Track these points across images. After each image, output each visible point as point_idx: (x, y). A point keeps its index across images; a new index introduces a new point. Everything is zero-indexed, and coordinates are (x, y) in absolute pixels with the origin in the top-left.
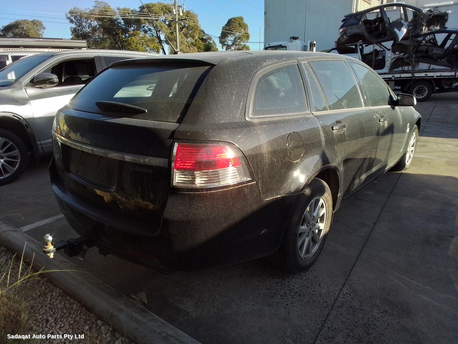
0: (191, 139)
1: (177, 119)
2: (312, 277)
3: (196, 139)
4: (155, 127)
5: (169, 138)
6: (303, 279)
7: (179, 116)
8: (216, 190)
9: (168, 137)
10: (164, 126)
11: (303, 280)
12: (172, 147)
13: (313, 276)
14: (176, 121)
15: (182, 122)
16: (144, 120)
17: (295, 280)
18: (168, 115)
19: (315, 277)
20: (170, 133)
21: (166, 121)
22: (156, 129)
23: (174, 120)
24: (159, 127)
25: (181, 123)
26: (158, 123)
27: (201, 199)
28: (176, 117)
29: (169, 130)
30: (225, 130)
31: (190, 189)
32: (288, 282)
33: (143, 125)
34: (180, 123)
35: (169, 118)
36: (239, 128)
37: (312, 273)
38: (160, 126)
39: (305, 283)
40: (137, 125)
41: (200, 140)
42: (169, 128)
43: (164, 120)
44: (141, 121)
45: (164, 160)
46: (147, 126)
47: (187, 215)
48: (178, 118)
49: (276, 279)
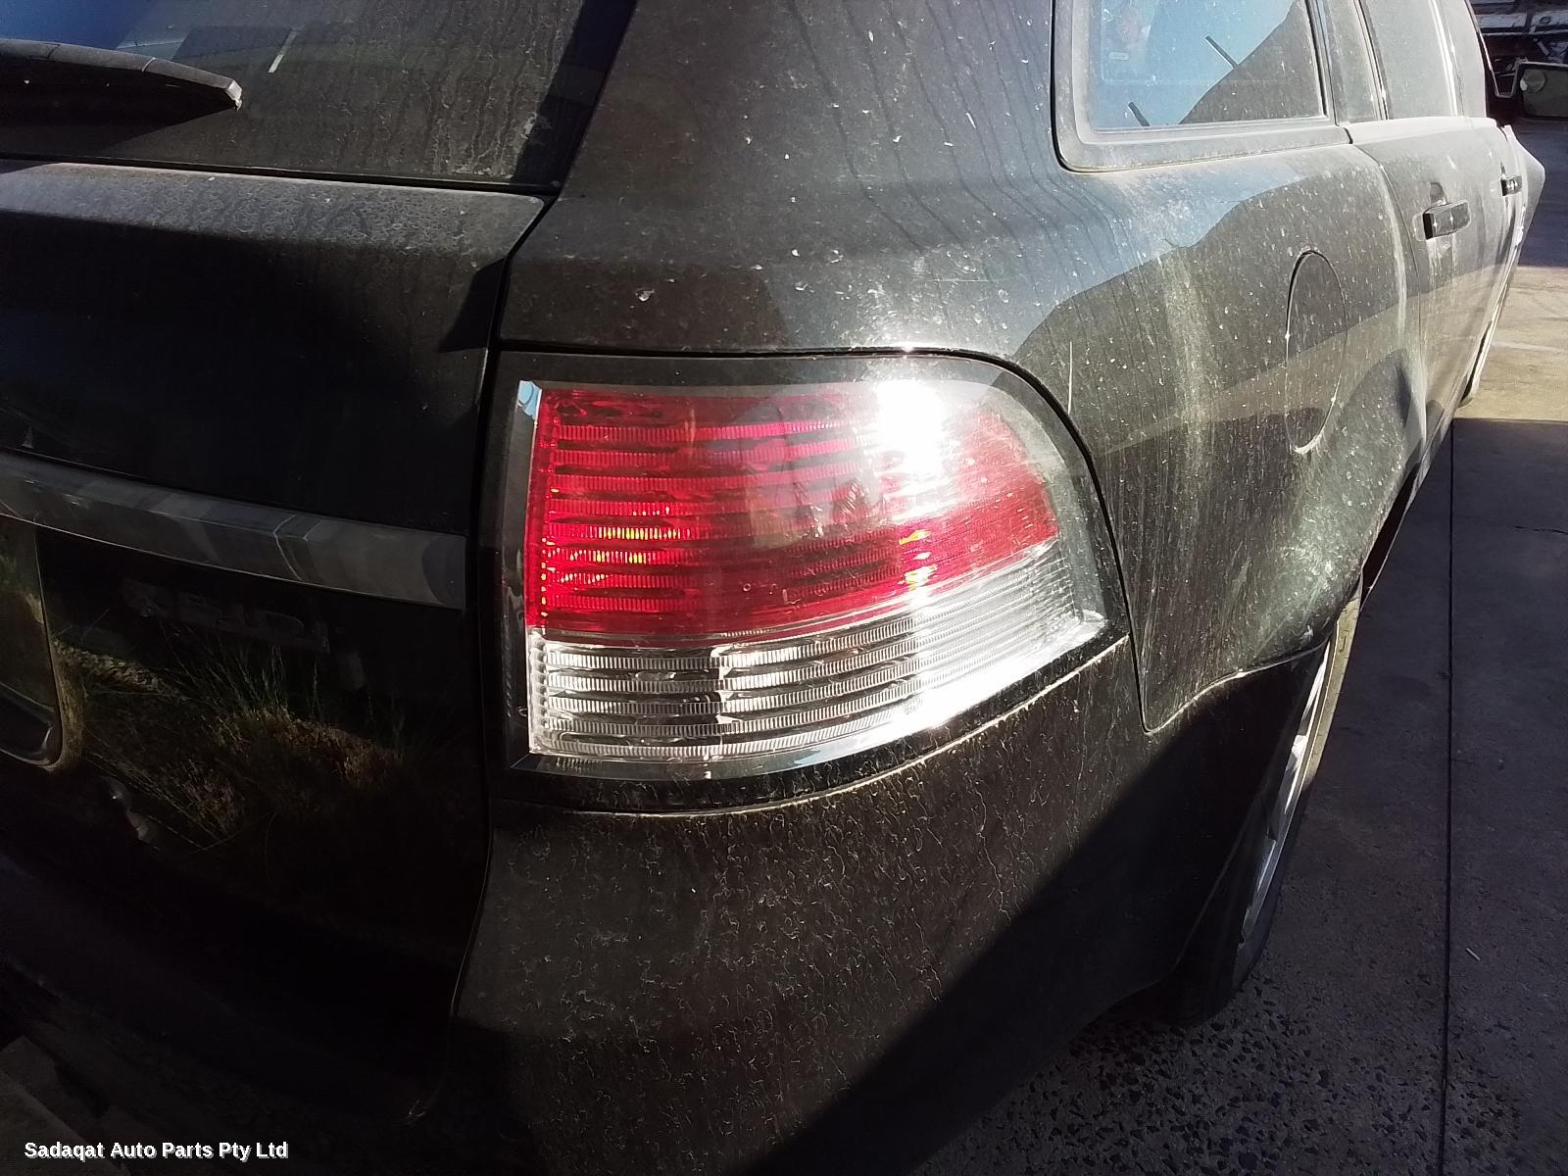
0: (669, 347)
1: (517, 150)
2: (1272, 1025)
3: (719, 344)
4: (317, 233)
5: (455, 341)
6: (1230, 1042)
7: (529, 127)
8: (890, 768)
9: (448, 326)
10: (398, 226)
11: (1235, 1050)
12: (494, 417)
13: (1276, 1021)
14: (502, 170)
15: (563, 177)
16: (212, 176)
17: (1194, 1054)
18: (431, 122)
19: (1285, 1023)
20: (460, 289)
21: (418, 171)
22: (319, 247)
23: (486, 162)
24: (353, 236)
25: (556, 193)
26: (340, 193)
27: (771, 856)
28: (508, 132)
29: (449, 262)
30: (946, 247)
31: (675, 787)
32: (1162, 1073)
33: (203, 220)
34: (549, 195)
35: (444, 144)
36: (1043, 226)
37: (1264, 997)
38: (363, 226)
39: (1249, 1070)
40: (152, 220)
41: (751, 348)
42: (449, 244)
43: (393, 164)
44: (192, 177)
45: (420, 542)
46: (246, 224)
47: (666, 991)
48: (528, 149)
49: (1090, 1052)
